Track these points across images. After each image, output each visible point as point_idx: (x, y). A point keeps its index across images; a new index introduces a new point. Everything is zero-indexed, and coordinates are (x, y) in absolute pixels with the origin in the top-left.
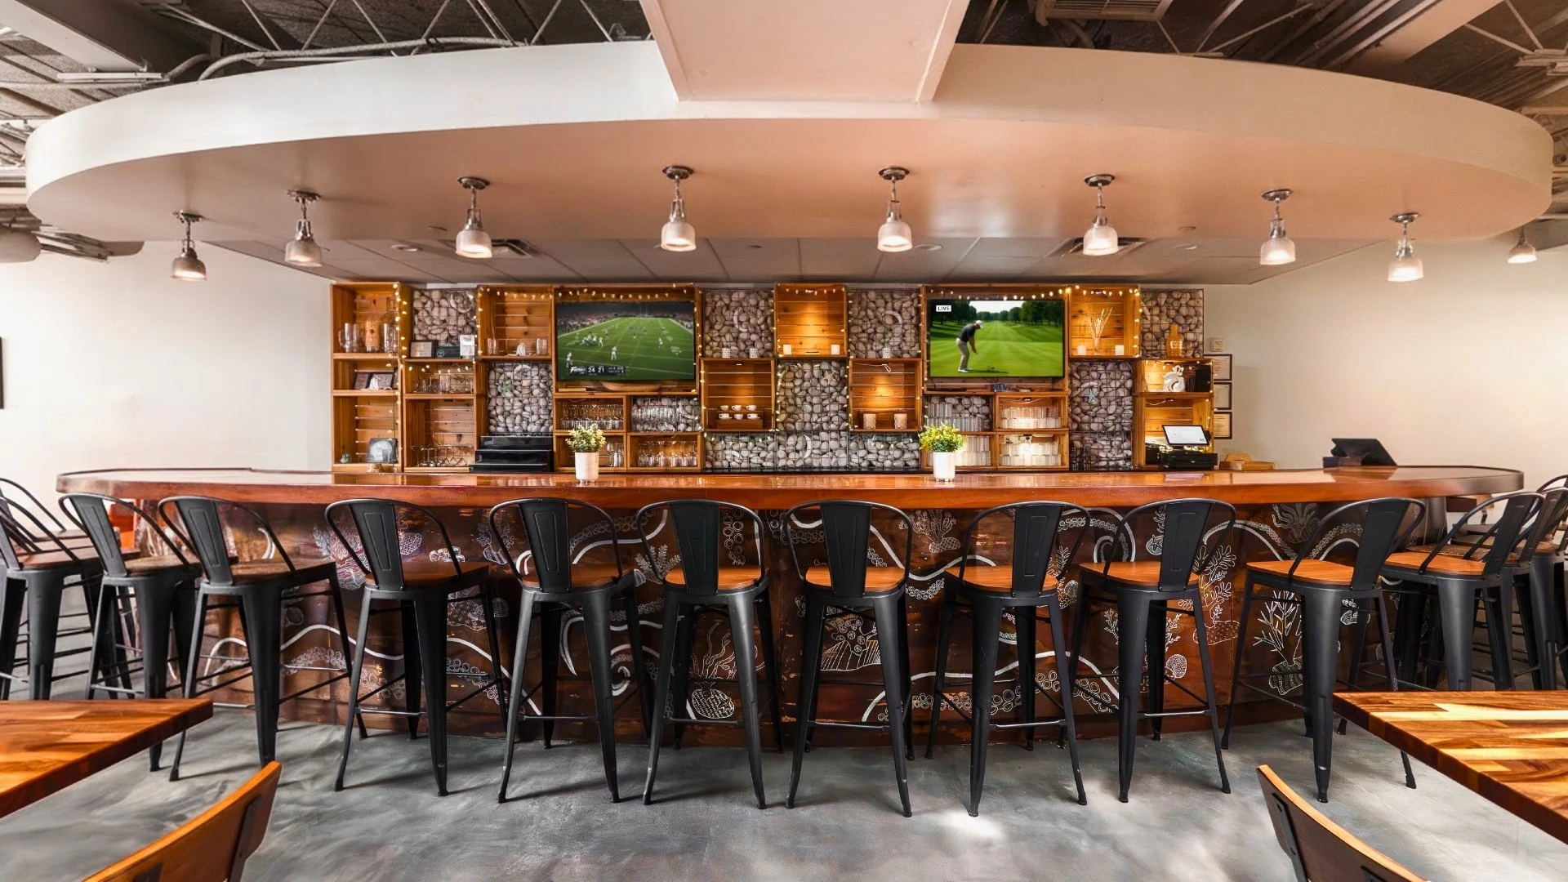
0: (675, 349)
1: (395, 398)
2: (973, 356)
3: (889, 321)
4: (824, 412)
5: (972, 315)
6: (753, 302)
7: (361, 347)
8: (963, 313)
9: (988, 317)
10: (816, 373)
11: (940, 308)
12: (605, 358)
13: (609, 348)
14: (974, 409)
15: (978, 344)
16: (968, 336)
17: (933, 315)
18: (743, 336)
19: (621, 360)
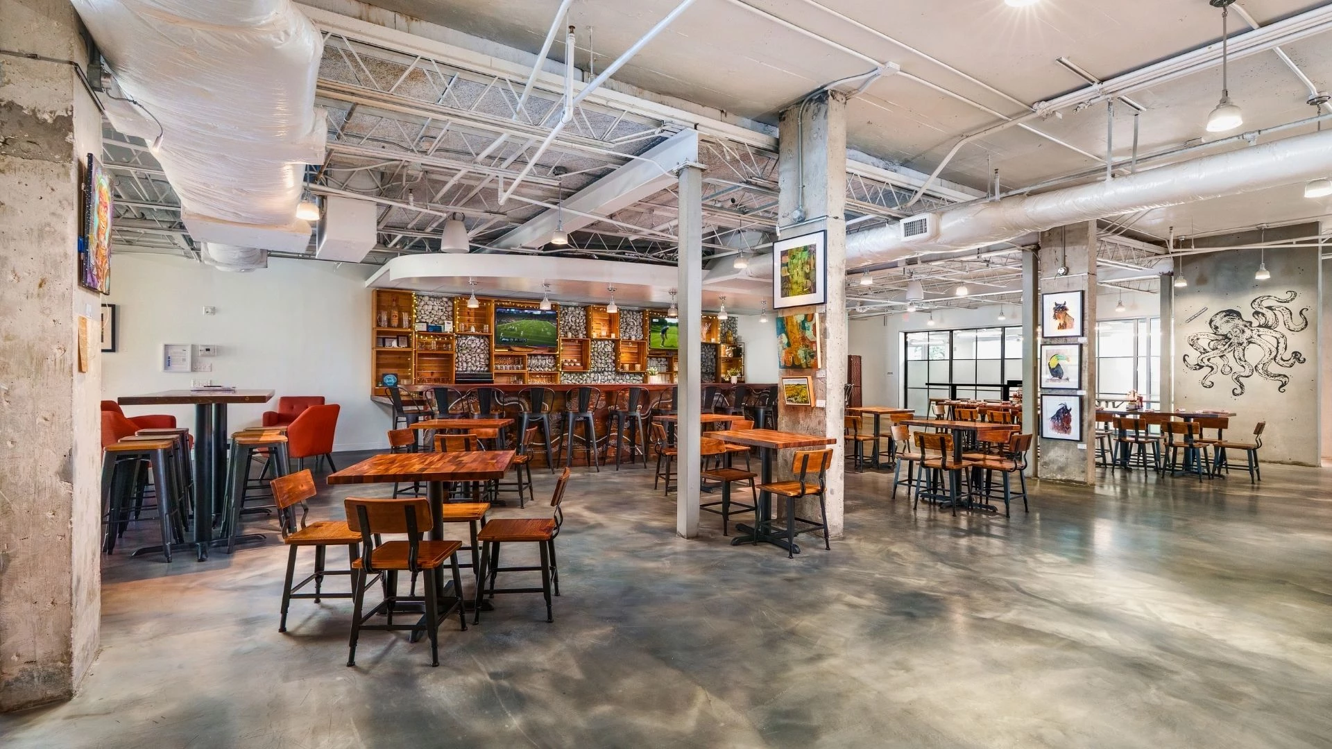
0: (548, 333)
1: (410, 352)
2: (666, 340)
3: (632, 324)
4: (607, 363)
5: (665, 323)
6: (578, 312)
7: (389, 325)
8: (663, 323)
9: (671, 324)
10: (603, 345)
11: (654, 320)
12: (519, 335)
13: (519, 331)
14: (662, 363)
15: (668, 335)
16: (664, 332)
17: (652, 323)
18: (574, 327)
19: (524, 337)
